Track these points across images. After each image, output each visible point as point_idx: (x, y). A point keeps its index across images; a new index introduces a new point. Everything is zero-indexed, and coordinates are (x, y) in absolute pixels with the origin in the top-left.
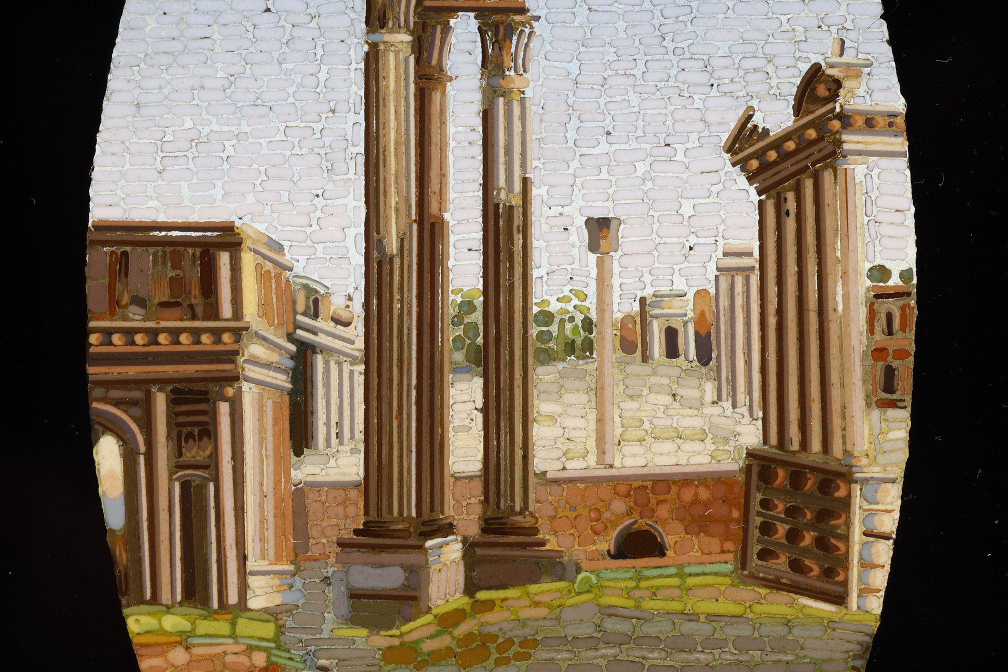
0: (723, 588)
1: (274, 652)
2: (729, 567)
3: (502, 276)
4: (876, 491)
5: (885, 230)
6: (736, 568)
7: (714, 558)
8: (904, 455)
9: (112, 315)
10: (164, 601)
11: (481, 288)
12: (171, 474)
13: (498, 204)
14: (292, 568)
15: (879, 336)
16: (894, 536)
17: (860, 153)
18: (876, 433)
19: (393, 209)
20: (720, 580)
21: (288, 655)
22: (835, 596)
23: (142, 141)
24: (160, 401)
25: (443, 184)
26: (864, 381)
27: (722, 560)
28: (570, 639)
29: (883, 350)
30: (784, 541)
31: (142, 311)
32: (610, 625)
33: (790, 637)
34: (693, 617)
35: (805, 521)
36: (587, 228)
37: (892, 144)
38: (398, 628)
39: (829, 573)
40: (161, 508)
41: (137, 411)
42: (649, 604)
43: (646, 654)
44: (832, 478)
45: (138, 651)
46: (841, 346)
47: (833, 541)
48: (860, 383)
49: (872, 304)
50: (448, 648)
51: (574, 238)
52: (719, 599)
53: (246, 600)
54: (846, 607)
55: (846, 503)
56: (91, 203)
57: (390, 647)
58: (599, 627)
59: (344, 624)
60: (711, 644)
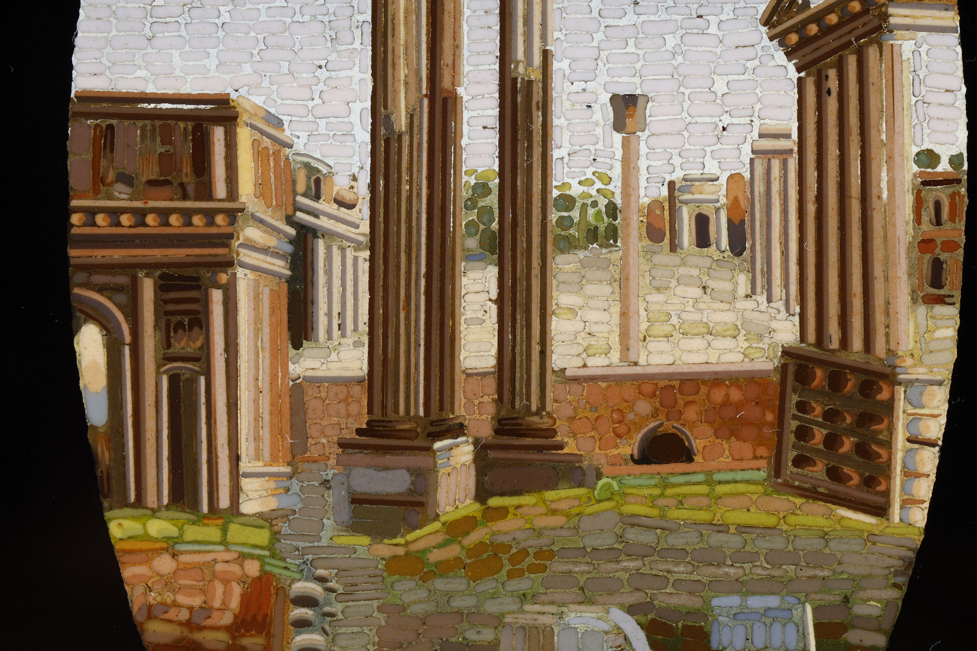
0: (755, 497)
1: (268, 560)
2: (763, 474)
3: (519, 157)
4: (921, 394)
5: (934, 111)
6: (769, 476)
7: (745, 464)
8: (951, 355)
9: (96, 193)
10: (150, 505)
11: (497, 169)
12: (158, 367)
13: (516, 79)
14: (288, 469)
15: (926, 227)
16: (940, 443)
17: (907, 28)
18: (922, 331)
19: (402, 82)
20: (752, 488)
21: (283, 564)
22: (876, 508)
23: (130, 5)
24: (148, 288)
25: (456, 56)
26: (910, 275)
27: (754, 466)
28: (589, 550)
29: (931, 241)
30: (821, 447)
31: (129, 190)
32: (632, 535)
33: (827, 551)
34: (722, 528)
35: (844, 425)
36: (612, 105)
37: (942, 18)
38: (403, 536)
39: (869, 482)
40: (147, 403)
41: (123, 298)
42: (674, 514)
43: (671, 567)
44: (874, 379)
45: (121, 558)
46: (885, 237)
47: (875, 448)
48: (905, 277)
49: (919, 192)
50: (458, 559)
51: (598, 116)
52: (751, 510)
53: (238, 504)
54: (888, 519)
55: (889, 406)
56: (74, 72)
57: (394, 557)
58: (620, 537)
59: (344, 531)
60: (742, 557)
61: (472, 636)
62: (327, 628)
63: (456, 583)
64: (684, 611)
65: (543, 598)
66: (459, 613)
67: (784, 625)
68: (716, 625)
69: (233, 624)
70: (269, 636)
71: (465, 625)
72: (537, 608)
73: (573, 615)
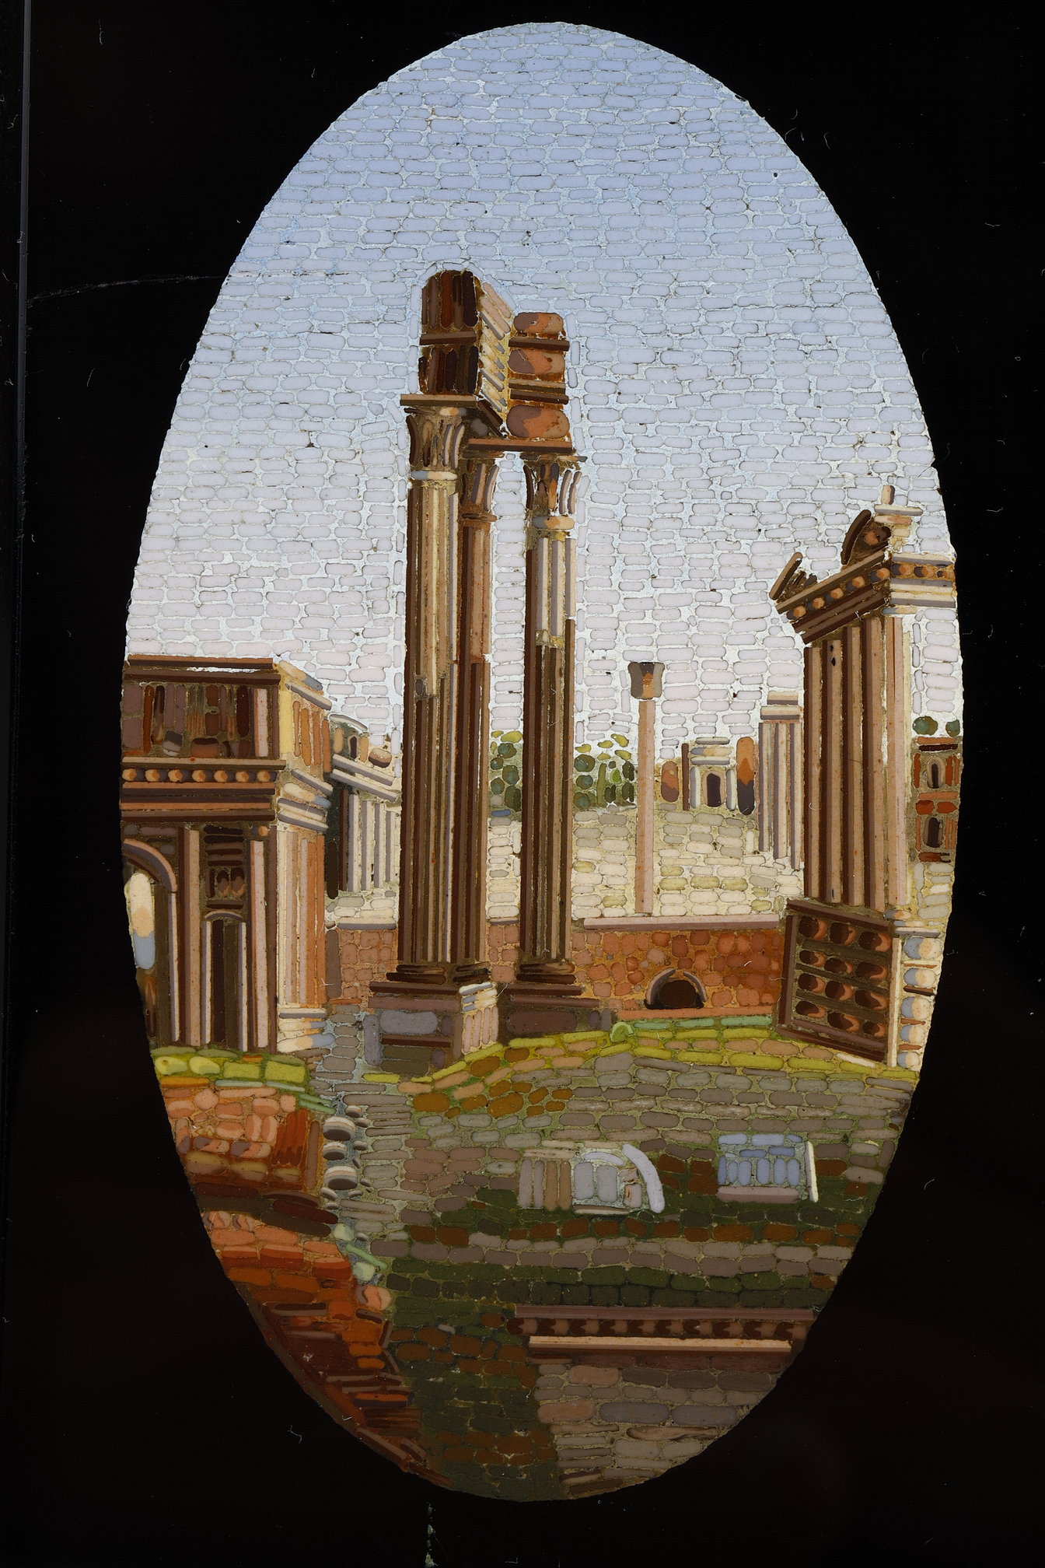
0: (760, 1041)
1: (303, 1096)
2: (768, 1020)
3: (542, 720)
4: (918, 946)
5: (932, 681)
6: (774, 1021)
7: (752, 1010)
8: (945, 910)
9: (146, 751)
10: (193, 1043)
12: (203, 914)
13: (540, 646)
14: (323, 1011)
15: (924, 789)
16: (935, 992)
17: (908, 602)
18: (919, 888)
19: (434, 649)
20: (758, 1032)
21: (318, 1100)
22: (874, 1052)
23: (180, 575)
24: (194, 840)
25: (485, 625)
26: (908, 834)
27: (761, 1013)
28: (604, 1089)
29: (929, 802)
30: (823, 994)
31: (178, 748)
32: (644, 1075)
33: (828, 1093)
34: (730, 1070)
35: (845, 974)
36: (630, 672)
37: (940, 594)
38: (429, 1075)
39: (868, 1028)
40: (192, 948)
41: (170, 849)
42: (685, 1056)
43: (681, 1106)
44: (873, 931)
45: (165, 1093)
46: (885, 798)
47: (873, 996)
48: (904, 836)
49: (918, 756)
50: (480, 1096)
52: (757, 1053)
53: (276, 1043)
54: (886, 1064)
55: (888, 956)
56: (127, 637)
57: (422, 1094)
58: (633, 1078)
59: (375, 1069)
60: (747, 1097)
61: (493, 1169)
62: (358, 1160)
63: (480, 1120)
64: (693, 1148)
65: (561, 1134)
66: (482, 1147)
67: (787, 1162)
68: (723, 1159)
69: (269, 1156)
70: (303, 1168)
71: (488, 1159)
72: (555, 1143)
73: (589, 1151)
